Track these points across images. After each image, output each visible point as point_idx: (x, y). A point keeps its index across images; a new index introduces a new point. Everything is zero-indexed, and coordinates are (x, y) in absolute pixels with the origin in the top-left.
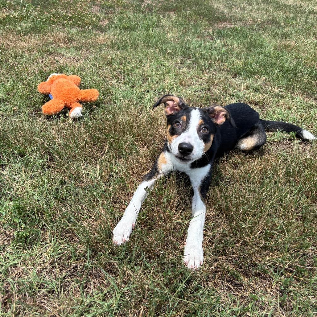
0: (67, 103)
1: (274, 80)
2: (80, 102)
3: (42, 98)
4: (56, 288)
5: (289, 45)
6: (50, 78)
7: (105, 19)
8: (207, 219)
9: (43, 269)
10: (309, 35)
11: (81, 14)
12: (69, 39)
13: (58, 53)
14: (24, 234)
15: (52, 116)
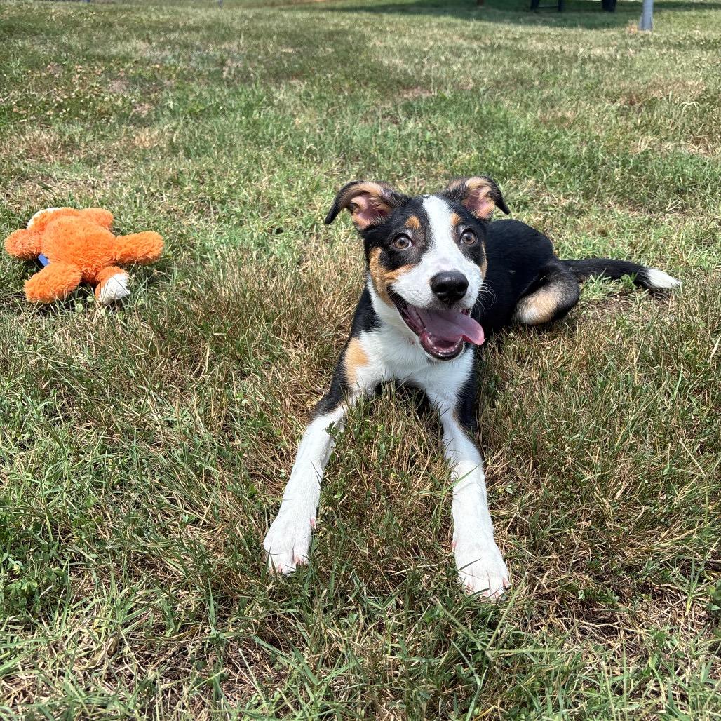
0: (86, 271)
1: (552, 184)
2: (120, 264)
3: (20, 268)
4: (136, 711)
5: (563, 119)
6: (36, 220)
7: (144, 102)
8: (491, 480)
9: (90, 671)
10: (598, 96)
11: (83, 97)
12: (64, 146)
13: (42, 176)
14: (25, 587)
15: (54, 306)
